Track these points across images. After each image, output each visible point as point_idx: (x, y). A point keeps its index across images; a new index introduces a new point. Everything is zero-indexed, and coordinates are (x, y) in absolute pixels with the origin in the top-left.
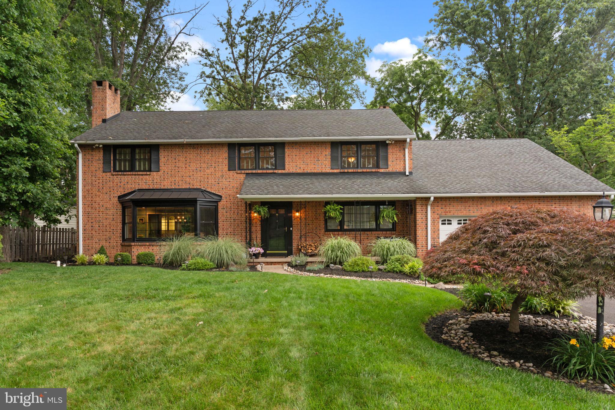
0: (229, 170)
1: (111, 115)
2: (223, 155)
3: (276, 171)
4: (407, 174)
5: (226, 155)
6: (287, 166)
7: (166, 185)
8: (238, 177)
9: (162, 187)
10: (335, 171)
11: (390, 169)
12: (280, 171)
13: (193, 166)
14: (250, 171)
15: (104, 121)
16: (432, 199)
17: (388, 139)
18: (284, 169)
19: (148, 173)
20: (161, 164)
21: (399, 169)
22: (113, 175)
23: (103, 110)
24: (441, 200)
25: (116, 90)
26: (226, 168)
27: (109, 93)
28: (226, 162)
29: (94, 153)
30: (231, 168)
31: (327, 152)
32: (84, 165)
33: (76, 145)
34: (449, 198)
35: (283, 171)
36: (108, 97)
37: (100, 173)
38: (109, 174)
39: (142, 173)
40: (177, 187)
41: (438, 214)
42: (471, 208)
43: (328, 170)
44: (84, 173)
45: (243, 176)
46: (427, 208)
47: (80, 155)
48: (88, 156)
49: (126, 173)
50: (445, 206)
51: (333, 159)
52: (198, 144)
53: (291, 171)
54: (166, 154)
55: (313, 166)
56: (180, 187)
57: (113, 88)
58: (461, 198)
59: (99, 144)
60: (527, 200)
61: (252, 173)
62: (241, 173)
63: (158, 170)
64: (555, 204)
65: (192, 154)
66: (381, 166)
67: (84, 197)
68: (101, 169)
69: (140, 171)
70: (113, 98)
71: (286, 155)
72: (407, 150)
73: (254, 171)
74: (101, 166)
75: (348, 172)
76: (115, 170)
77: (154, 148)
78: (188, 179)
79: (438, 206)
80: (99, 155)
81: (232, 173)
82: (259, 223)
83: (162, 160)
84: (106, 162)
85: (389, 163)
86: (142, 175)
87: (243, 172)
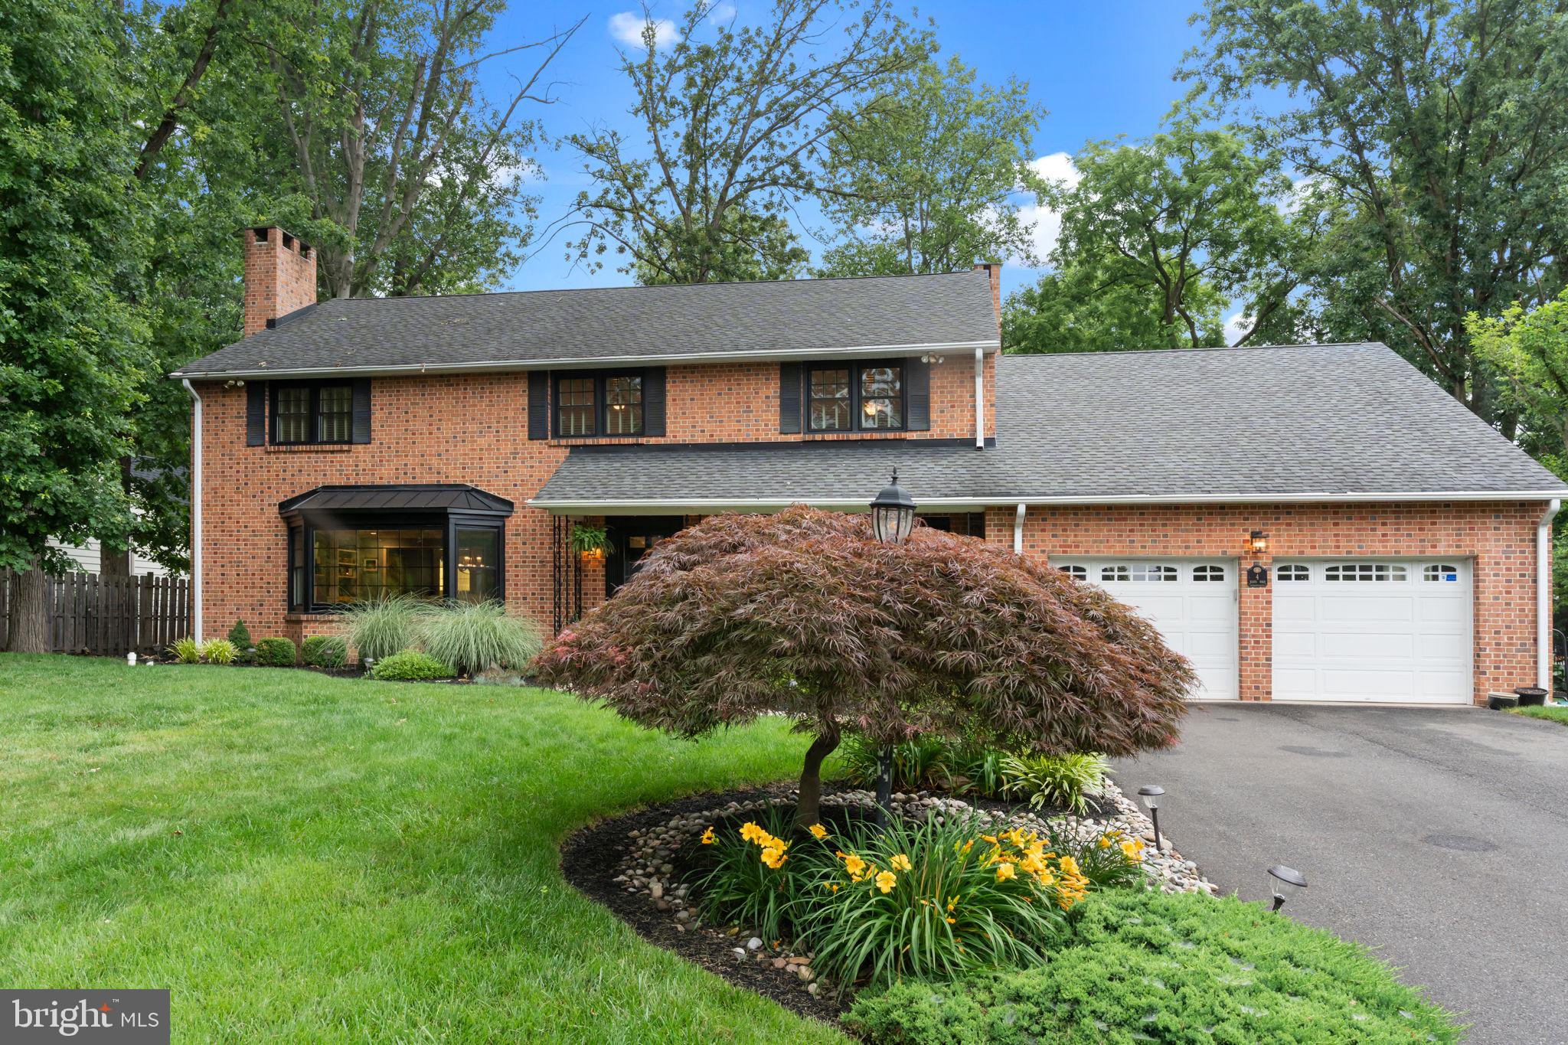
0: (531, 438)
1: (290, 310)
2: (515, 403)
3: (643, 440)
4: (980, 443)
5: (524, 401)
6: (670, 427)
7: (386, 475)
8: (550, 456)
9: (378, 482)
10: (792, 438)
11: (935, 433)
12: (653, 441)
13: (447, 429)
14: (580, 442)
15: (271, 324)
16: (1022, 510)
17: (927, 353)
18: (663, 435)
19: (345, 447)
20: (375, 425)
21: (958, 431)
22: (269, 453)
23: (268, 298)
24: (1053, 514)
25: (304, 249)
26: (524, 434)
27: (283, 255)
28: (524, 418)
29: (227, 401)
30: (536, 432)
31: (771, 389)
32: (206, 430)
33: (186, 383)
34: (1075, 509)
35: (661, 441)
36: (279, 267)
37: (241, 450)
38: (259, 450)
39: (337, 447)
40: (410, 482)
41: (1043, 552)
42: (1137, 537)
43: (775, 437)
44: (207, 448)
45: (563, 454)
46: (1013, 536)
47: (198, 407)
48: (217, 409)
49: (296, 448)
50: (1065, 530)
51: (788, 408)
52: (457, 375)
53: (680, 440)
54: (386, 400)
55: (734, 426)
56: (418, 482)
57: (296, 243)
58: (1110, 507)
59: (237, 379)
60: (1299, 513)
61: (585, 446)
62: (559, 446)
63: (366, 440)
64: (1384, 524)
65: (444, 400)
66: (910, 425)
67: (206, 505)
68: (243, 439)
69: (331, 442)
70: (297, 268)
71: (669, 398)
72: (979, 381)
73: (589, 441)
74: (243, 431)
75: (823, 441)
76: (273, 442)
77: (360, 386)
78: (434, 461)
79: (1043, 530)
80: (238, 406)
81: (537, 445)
82: (601, 572)
83: (377, 415)
84: (254, 422)
85: (933, 416)
86: (332, 452)
87: (563, 442)
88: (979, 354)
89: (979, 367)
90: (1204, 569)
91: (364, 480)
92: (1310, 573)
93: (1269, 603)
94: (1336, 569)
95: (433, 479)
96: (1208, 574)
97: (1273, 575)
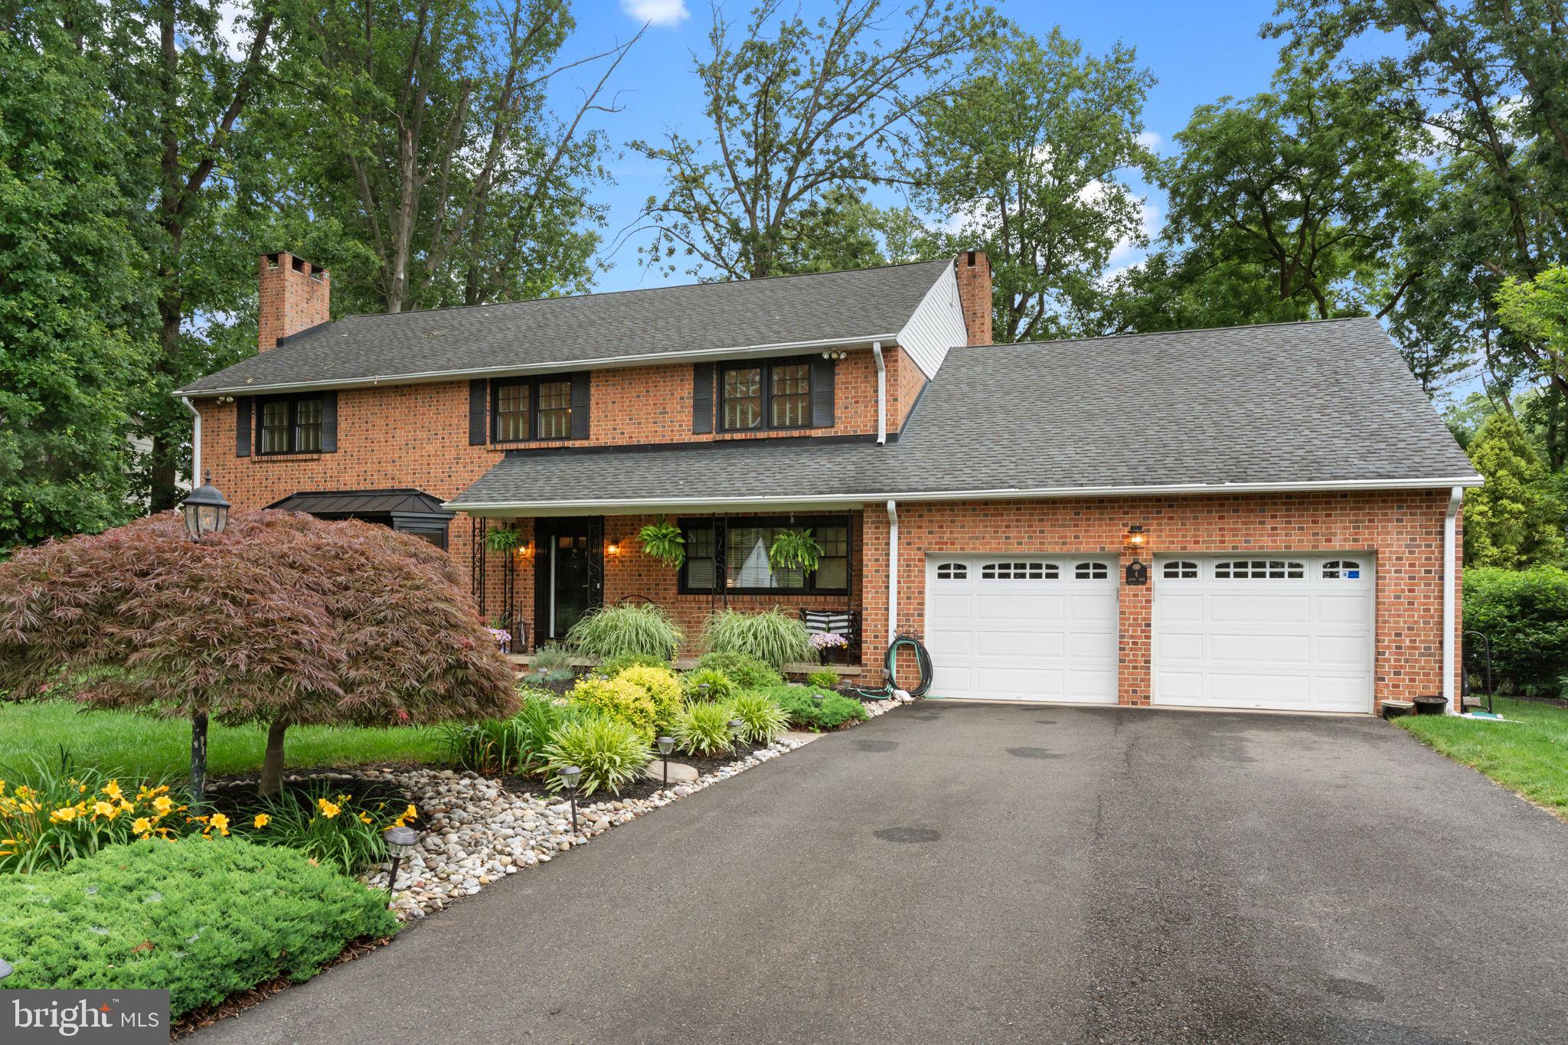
0: (471, 444)
1: (301, 329)
2: (457, 410)
3: (569, 444)
4: (882, 439)
5: (466, 408)
6: (593, 430)
7: (349, 482)
8: (488, 458)
9: (342, 488)
10: (704, 438)
11: (839, 430)
12: (578, 444)
13: (401, 436)
14: (513, 446)
15: (281, 342)
16: (891, 506)
17: (829, 348)
18: (587, 438)
19: (315, 456)
20: (341, 435)
21: (861, 428)
22: (254, 463)
23: (277, 318)
24: (930, 511)
25: (317, 270)
26: (466, 441)
27: (293, 278)
28: (466, 424)
29: (222, 416)
30: (476, 439)
31: (686, 389)
32: (204, 443)
33: (185, 400)
34: (951, 504)
35: (586, 443)
36: (288, 289)
37: (232, 460)
38: (246, 460)
39: (309, 456)
40: (369, 487)
41: (919, 549)
42: (1013, 533)
43: (688, 437)
44: (204, 459)
45: (499, 458)
46: (888, 533)
47: (198, 422)
48: (213, 423)
49: (274, 458)
50: (941, 527)
51: (700, 408)
52: (410, 386)
53: (602, 443)
54: (350, 411)
55: (651, 428)
56: (375, 487)
57: (307, 266)
58: (986, 503)
59: (227, 395)
60: (1181, 506)
61: (518, 450)
62: (495, 451)
63: (333, 448)
64: (1274, 517)
65: (398, 409)
66: (815, 422)
68: (234, 450)
69: (307, 452)
70: (308, 289)
71: (593, 402)
72: (882, 376)
73: (522, 446)
74: (233, 442)
75: (733, 440)
76: (258, 452)
77: (327, 398)
78: (389, 468)
79: (920, 527)
80: (230, 420)
81: (476, 450)
82: (531, 571)
83: (343, 425)
84: (243, 435)
85: (838, 413)
86: (305, 461)
87: (499, 447)
88: (877, 348)
89: (881, 361)
90: (1086, 566)
91: (331, 486)
92: (1199, 570)
93: (1149, 601)
94: (1227, 566)
95: (387, 485)
96: (1091, 571)
97: (1156, 572)
